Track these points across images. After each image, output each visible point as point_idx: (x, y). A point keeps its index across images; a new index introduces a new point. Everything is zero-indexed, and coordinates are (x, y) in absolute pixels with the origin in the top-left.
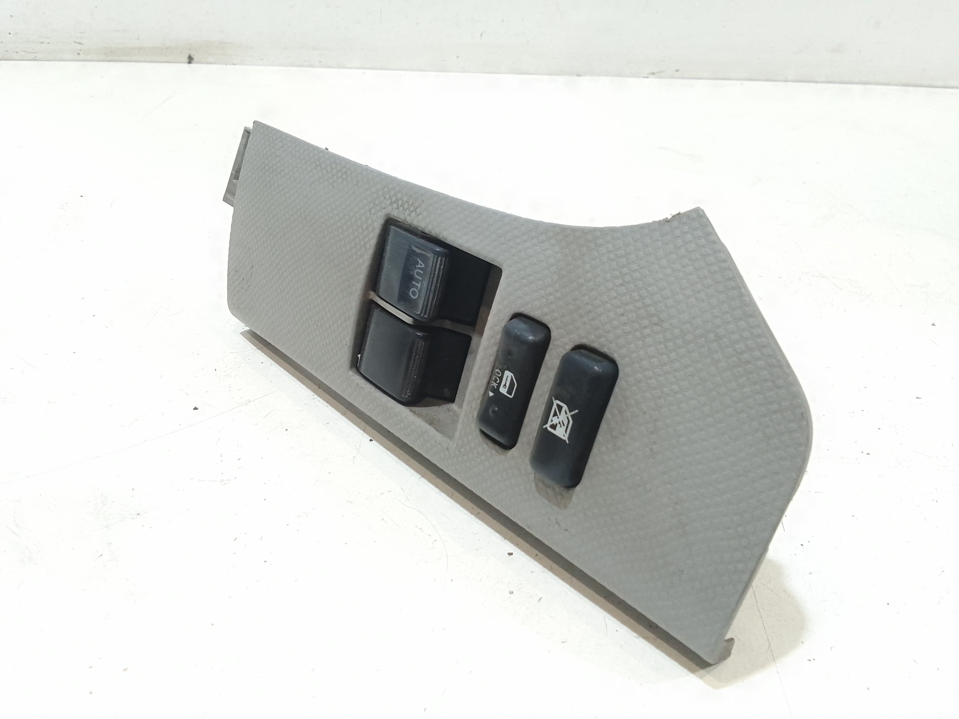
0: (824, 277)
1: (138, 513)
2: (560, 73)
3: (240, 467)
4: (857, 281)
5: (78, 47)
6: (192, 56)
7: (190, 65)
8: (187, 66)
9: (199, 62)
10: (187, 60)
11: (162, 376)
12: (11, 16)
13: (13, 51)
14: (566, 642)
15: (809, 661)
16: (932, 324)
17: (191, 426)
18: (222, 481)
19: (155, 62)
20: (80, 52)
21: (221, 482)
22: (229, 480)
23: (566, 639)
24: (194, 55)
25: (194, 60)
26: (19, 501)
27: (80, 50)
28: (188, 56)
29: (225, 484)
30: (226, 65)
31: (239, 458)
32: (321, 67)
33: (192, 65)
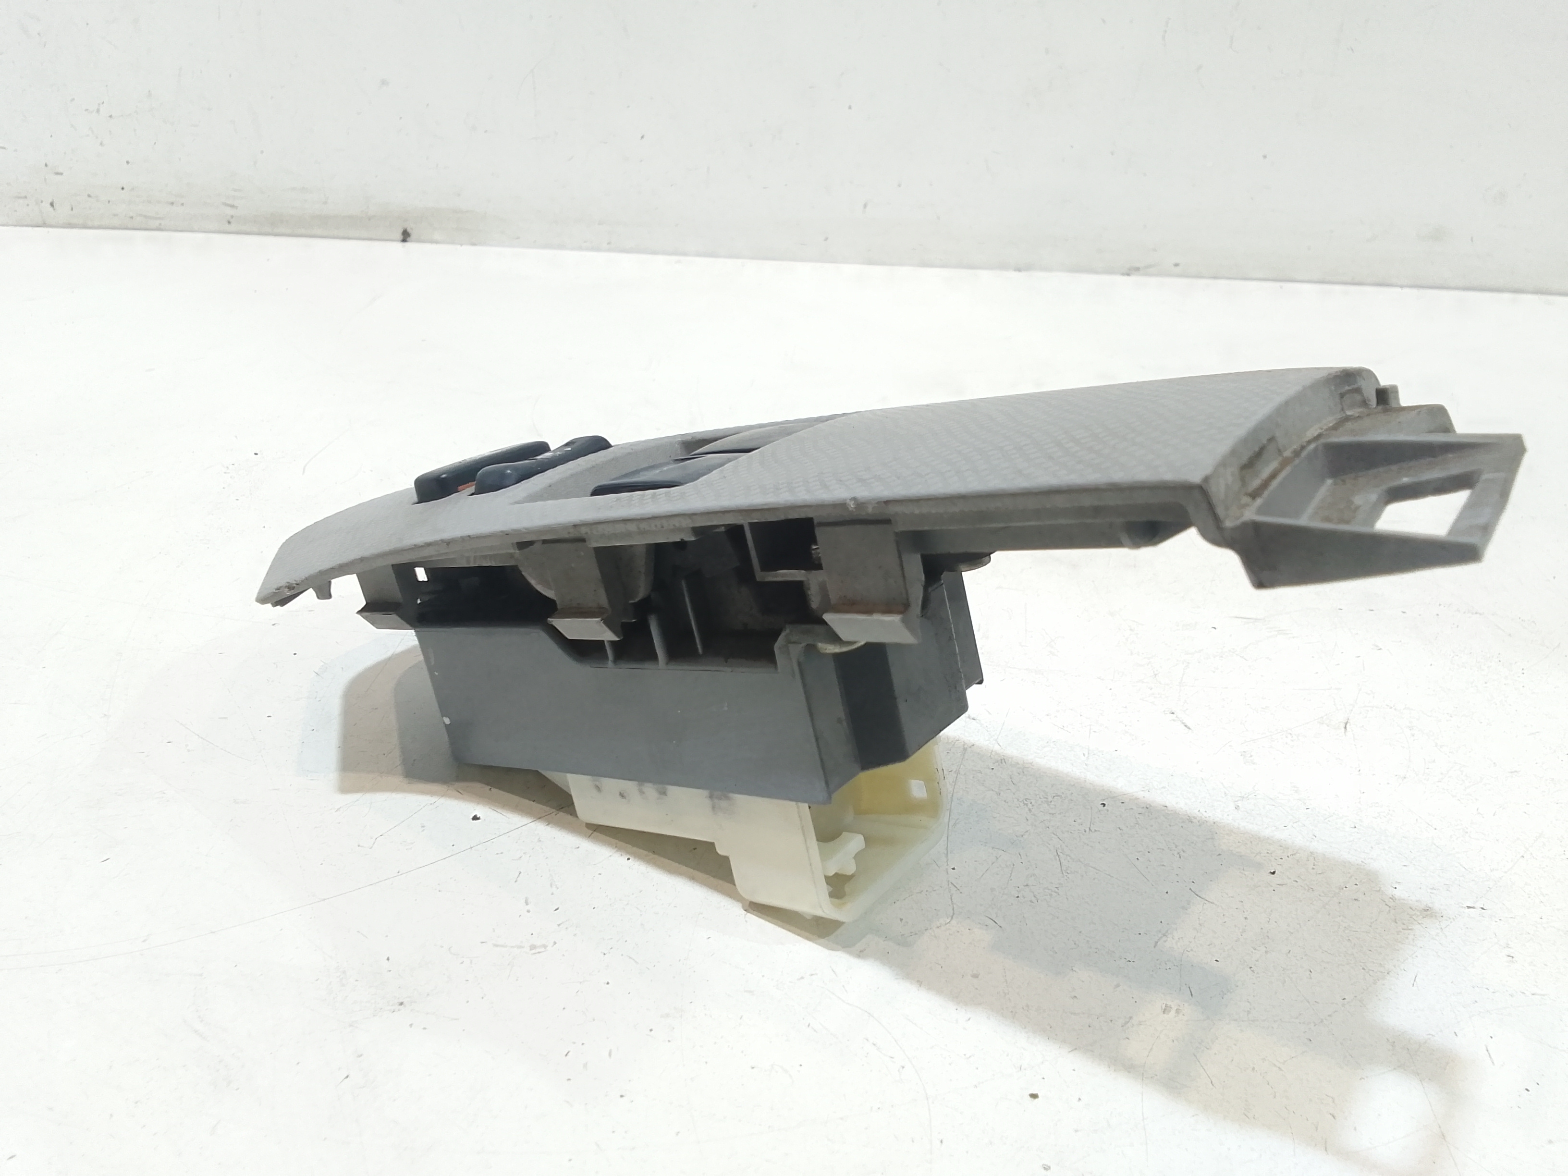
0: (1476, 613)
1: (401, 1001)
2: (988, 266)
3: (561, 924)
4: (1534, 622)
5: (229, 211)
6: (409, 230)
7: (405, 244)
8: (399, 245)
9: (419, 241)
10: (399, 236)
12: (128, 162)
13: (126, 216)
17: (471, 848)
19: (349, 238)
20: (231, 220)
21: (531, 950)
22: (545, 946)
24: (412, 229)
25: (411, 237)
26: (201, 975)
27: (232, 217)
28: (402, 231)
29: (539, 953)
30: (461, 245)
31: (556, 908)
32: (610, 251)
33: (409, 245)
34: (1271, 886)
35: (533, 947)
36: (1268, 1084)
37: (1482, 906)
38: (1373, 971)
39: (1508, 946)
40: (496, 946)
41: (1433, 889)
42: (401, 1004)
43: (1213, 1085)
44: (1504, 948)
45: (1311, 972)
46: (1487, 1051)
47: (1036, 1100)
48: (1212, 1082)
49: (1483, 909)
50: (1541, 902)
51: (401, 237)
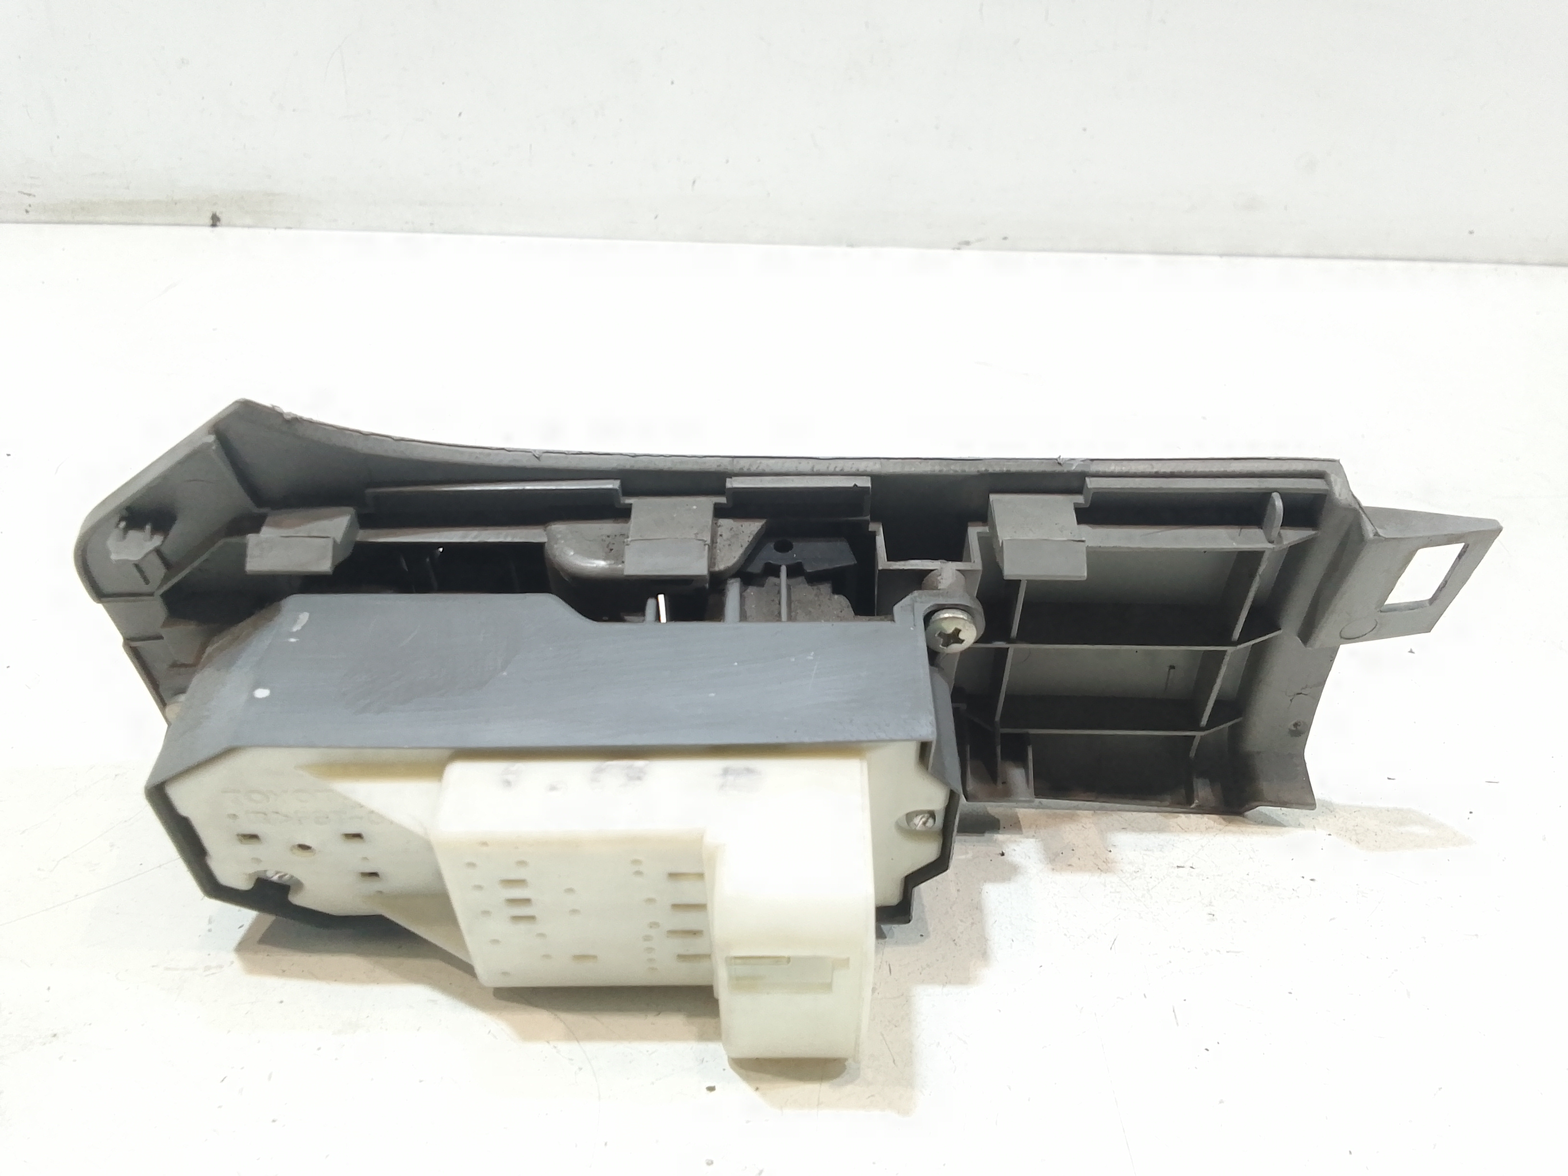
1: (55, 1032)
2: (821, 242)
5: (28, 200)
6: (218, 215)
7: (214, 228)
8: (209, 230)
9: (230, 225)
10: (208, 221)
19: (154, 224)
20: (29, 209)
24: (221, 213)
25: (221, 221)
27: (30, 206)
28: (211, 216)
29: (213, 974)
30: (275, 229)
31: (241, 925)
32: (433, 232)
33: (217, 230)
34: (989, 856)
35: (208, 968)
36: (950, 1059)
37: (1191, 866)
38: (1074, 936)
39: (1211, 904)
40: (167, 969)
41: (1147, 850)
42: (55, 1035)
43: (895, 1063)
44: (1207, 906)
45: (1013, 941)
46: (1174, 1011)
47: (713, 1093)
48: (894, 1061)
49: (1192, 867)
50: (1251, 858)
51: (210, 222)
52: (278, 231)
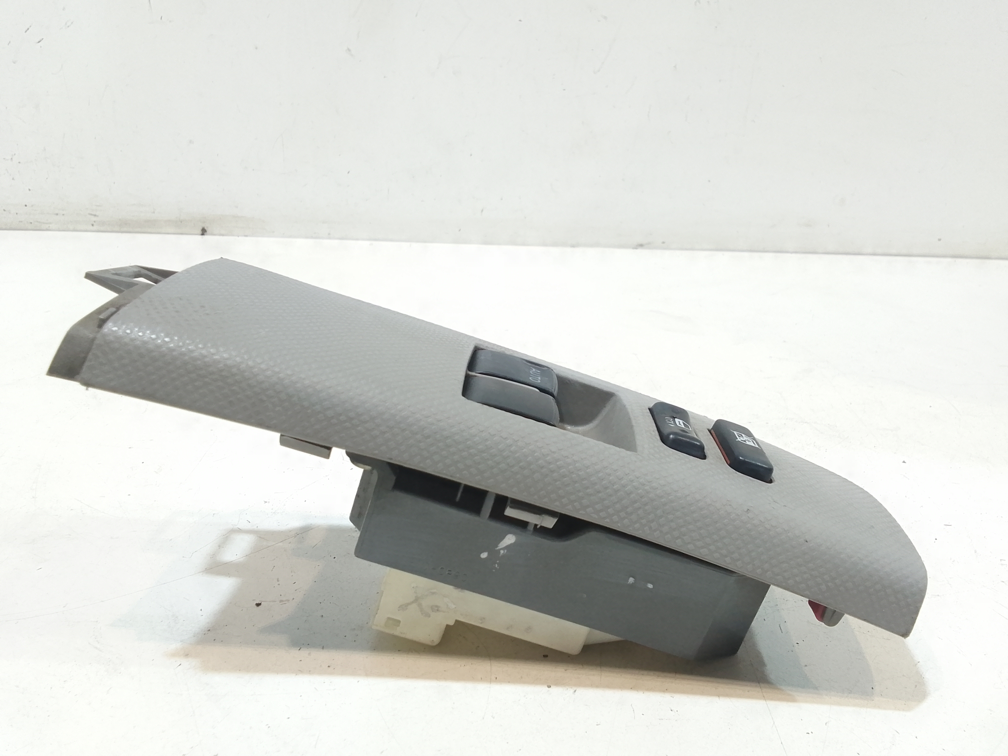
1: (208, 630)
2: (555, 244)
3: (297, 589)
5: (94, 219)
6: (206, 228)
7: (203, 236)
8: (200, 237)
9: (212, 234)
11: (214, 514)
12: (29, 190)
13: (27, 222)
14: (600, 724)
15: (808, 734)
16: (903, 461)
18: (281, 601)
20: (94, 223)
22: (288, 601)
23: (600, 722)
24: (207, 227)
25: (207, 232)
26: (97, 622)
27: (95, 222)
28: (201, 229)
30: (238, 237)
32: (330, 238)
33: (205, 237)
51: (200, 232)
52: (240, 238)
